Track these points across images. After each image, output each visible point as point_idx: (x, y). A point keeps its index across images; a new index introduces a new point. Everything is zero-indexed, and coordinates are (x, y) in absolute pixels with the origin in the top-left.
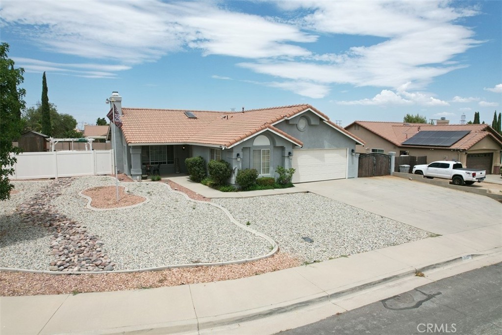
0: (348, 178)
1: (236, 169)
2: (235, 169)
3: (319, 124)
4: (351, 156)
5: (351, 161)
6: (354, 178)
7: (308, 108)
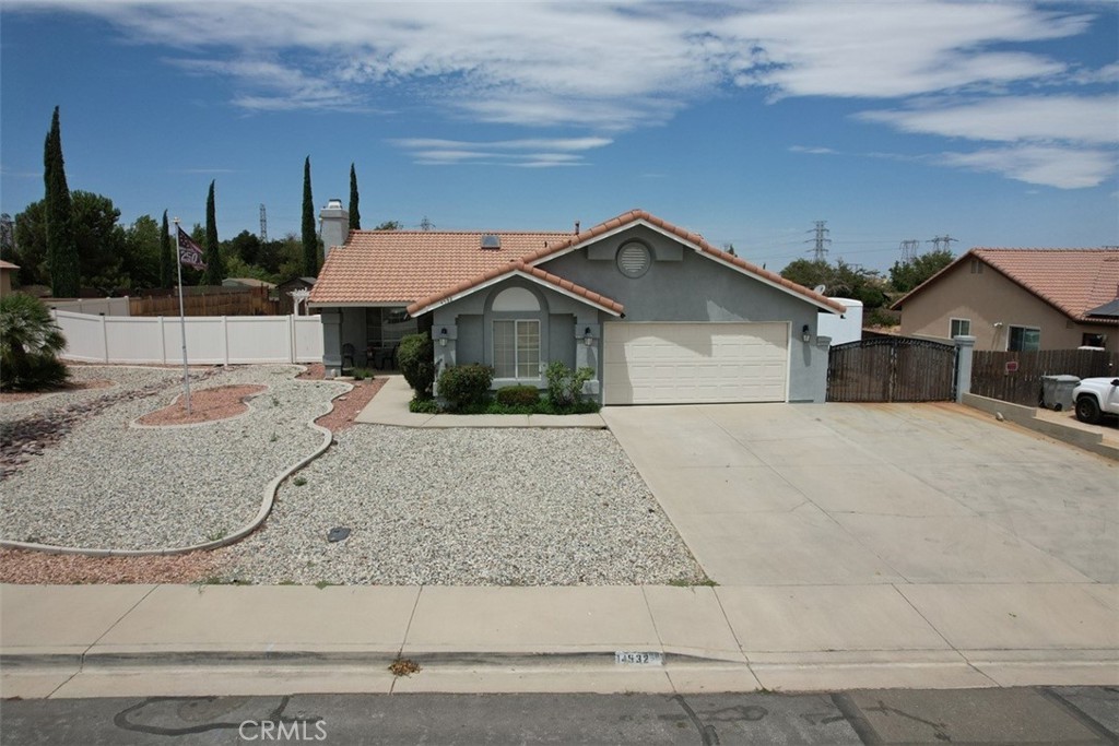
0: (790, 402)
1: (442, 364)
2: (438, 363)
3: (681, 258)
4: (800, 345)
5: (800, 355)
6: (812, 401)
7: (635, 219)
